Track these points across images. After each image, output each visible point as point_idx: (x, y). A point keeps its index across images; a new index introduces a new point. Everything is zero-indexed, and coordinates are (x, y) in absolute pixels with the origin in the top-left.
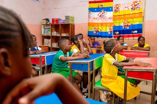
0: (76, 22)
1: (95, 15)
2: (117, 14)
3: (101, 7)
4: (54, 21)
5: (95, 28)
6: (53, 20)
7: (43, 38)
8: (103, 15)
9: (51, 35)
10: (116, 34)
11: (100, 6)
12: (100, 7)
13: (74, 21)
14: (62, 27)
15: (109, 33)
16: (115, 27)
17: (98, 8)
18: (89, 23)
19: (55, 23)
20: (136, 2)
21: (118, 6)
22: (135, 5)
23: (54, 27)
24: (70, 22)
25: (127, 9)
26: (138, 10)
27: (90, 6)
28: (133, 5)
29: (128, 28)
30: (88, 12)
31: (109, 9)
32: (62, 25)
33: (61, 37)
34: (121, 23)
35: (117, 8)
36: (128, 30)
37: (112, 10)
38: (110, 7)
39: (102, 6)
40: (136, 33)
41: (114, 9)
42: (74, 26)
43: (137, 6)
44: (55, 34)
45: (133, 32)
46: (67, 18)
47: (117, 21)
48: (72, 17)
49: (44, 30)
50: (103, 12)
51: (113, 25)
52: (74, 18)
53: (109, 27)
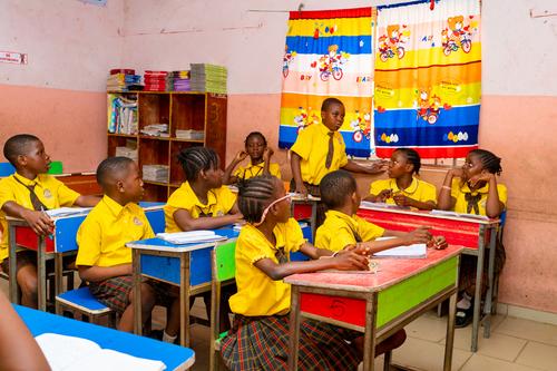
0: (233, 89)
1: (303, 62)
2: (393, 63)
3: (328, 35)
4: (152, 80)
5: (304, 116)
6: (148, 77)
7: (110, 142)
8: (334, 65)
9: (140, 133)
10: (384, 143)
11: (322, 30)
12: (323, 34)
13: (224, 84)
14: (178, 105)
15: (358, 139)
16: (380, 113)
17: (316, 38)
18: (283, 94)
19: (155, 88)
20: (459, 19)
21: (394, 35)
22: (455, 33)
23: (151, 103)
24: (209, 88)
25: (429, 43)
26: (467, 50)
27: (290, 31)
28: (450, 33)
29: (433, 120)
30: (283, 54)
31: (357, 45)
32: (180, 97)
33: (175, 143)
34: (404, 100)
35: (392, 40)
36: (428, 129)
37: (368, 50)
38: (359, 38)
39: (332, 31)
40: (462, 142)
41: (376, 45)
42: (223, 102)
43: (462, 38)
44: (156, 130)
45: (451, 136)
46: (197, 71)
47: (392, 93)
48: (217, 69)
49: (117, 114)
50: (333, 54)
51: (374, 108)
52: (225, 71)
53: (358, 115)
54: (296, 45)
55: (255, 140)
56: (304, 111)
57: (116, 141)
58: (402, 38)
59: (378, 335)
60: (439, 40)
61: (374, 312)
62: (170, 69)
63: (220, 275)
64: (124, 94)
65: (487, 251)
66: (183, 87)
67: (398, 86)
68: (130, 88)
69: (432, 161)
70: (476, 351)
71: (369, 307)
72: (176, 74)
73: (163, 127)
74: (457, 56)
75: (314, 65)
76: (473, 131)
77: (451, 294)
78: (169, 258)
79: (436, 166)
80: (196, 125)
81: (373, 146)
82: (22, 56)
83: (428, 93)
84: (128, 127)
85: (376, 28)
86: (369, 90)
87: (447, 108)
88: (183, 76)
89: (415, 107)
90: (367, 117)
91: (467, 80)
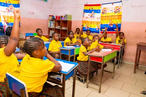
0: (73, 19)
1: (87, 14)
2: (104, 15)
3: (92, 9)
6: (56, 17)
7: (49, 30)
8: (93, 15)
9: (55, 28)
10: (102, 31)
11: (91, 8)
12: (91, 9)
13: (71, 18)
14: (62, 22)
15: (97, 30)
16: (102, 25)
17: (90, 10)
18: (83, 21)
19: (58, 19)
20: (118, 7)
21: (105, 10)
22: (117, 9)
23: (57, 22)
24: (68, 19)
25: (112, 11)
26: (119, 13)
27: (85, 8)
28: (116, 9)
29: (112, 26)
30: (83, 13)
31: (97, 11)
32: (62, 21)
33: (62, 30)
34: (106, 22)
35: (105, 11)
36: (111, 28)
38: (98, 10)
39: (93, 9)
41: (101, 11)
42: (71, 22)
43: (118, 10)
44: (58, 27)
45: (115, 29)
46: (66, 16)
47: (104, 21)
48: (70, 16)
49: (50, 24)
50: (93, 13)
51: (100, 24)
52: (71, 16)
53: (97, 25)
54: (86, 11)
55: (78, 30)
56: (87, 24)
57: (50, 29)
58: (106, 10)
59: (104, 63)
60: (114, 11)
61: (103, 60)
62: (61, 16)
63: (76, 53)
64: (52, 20)
65: (121, 51)
66: (63, 19)
67: (105, 19)
68: (53, 19)
69: (111, 34)
70: (118, 68)
71: (103, 59)
72: (62, 16)
73: (59, 27)
74: (117, 14)
75: (89, 15)
76: (119, 29)
77: (115, 58)
78: (66, 51)
79: (112, 35)
80: (65, 26)
81: (100, 31)
82: (33, 13)
83: (111, 21)
84: (53, 26)
85: (101, 8)
86: (99, 20)
87: (115, 24)
88: (63, 17)
89: (108, 24)
90: (99, 25)
91: (119, 19)
